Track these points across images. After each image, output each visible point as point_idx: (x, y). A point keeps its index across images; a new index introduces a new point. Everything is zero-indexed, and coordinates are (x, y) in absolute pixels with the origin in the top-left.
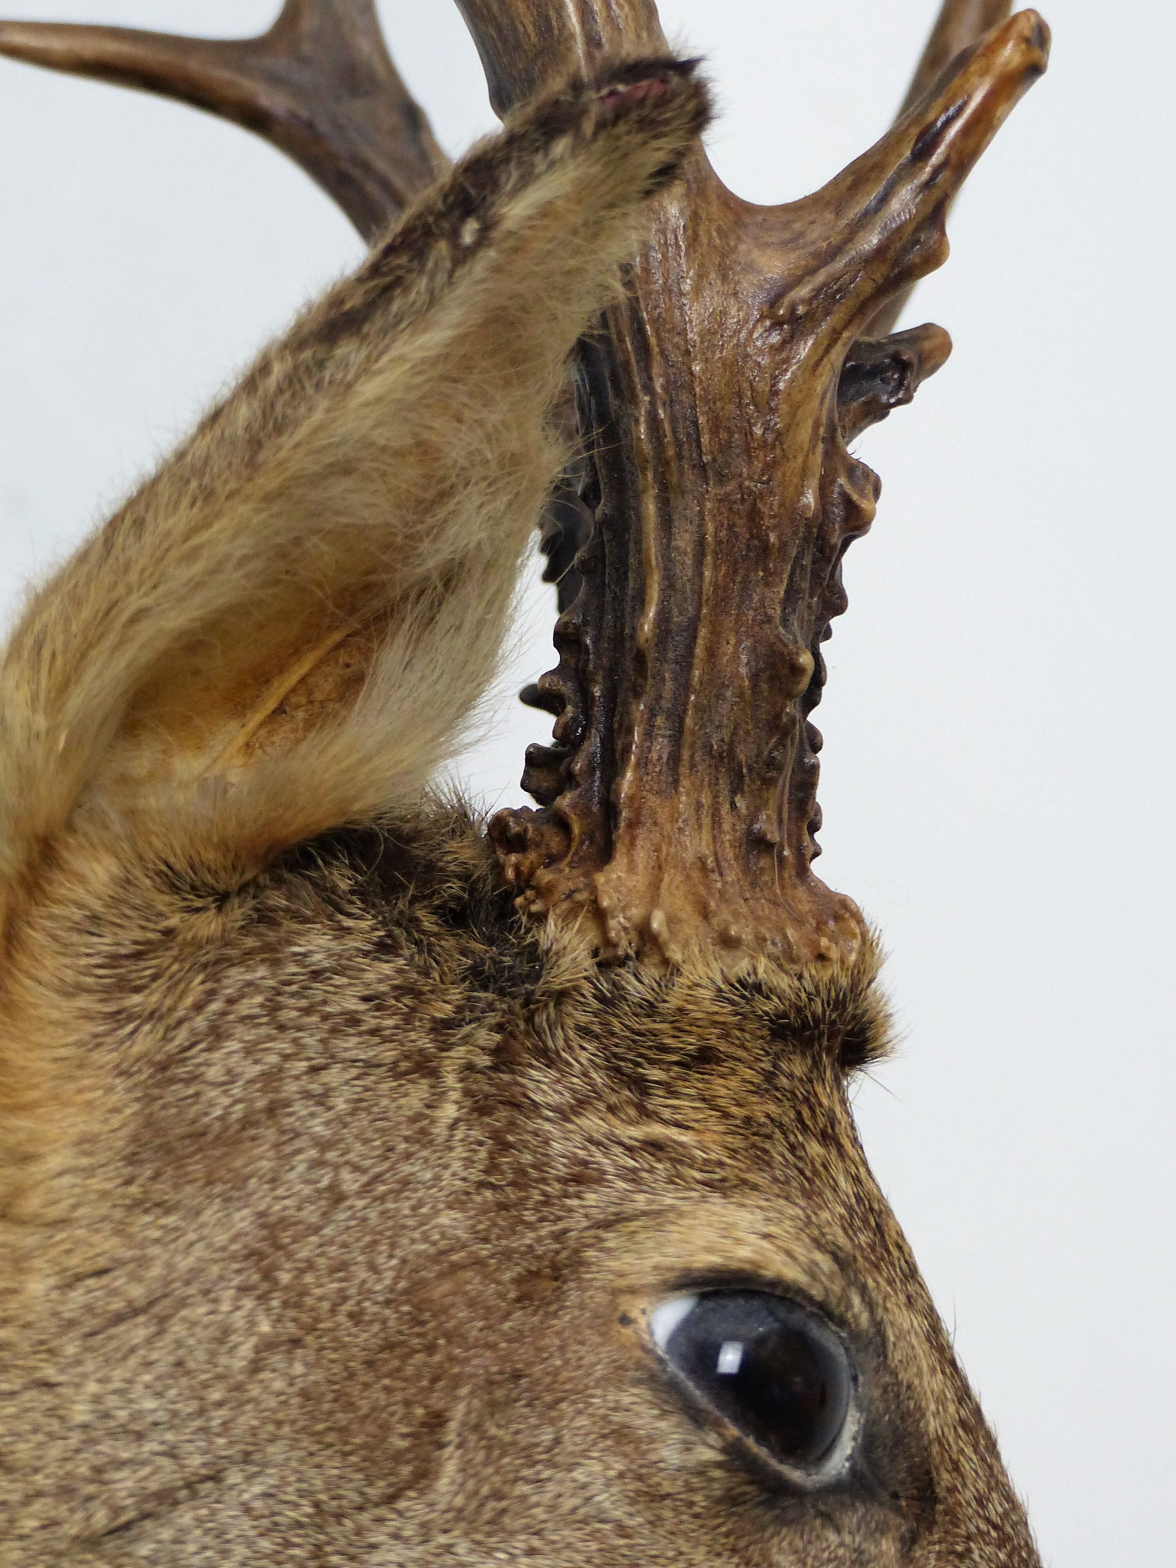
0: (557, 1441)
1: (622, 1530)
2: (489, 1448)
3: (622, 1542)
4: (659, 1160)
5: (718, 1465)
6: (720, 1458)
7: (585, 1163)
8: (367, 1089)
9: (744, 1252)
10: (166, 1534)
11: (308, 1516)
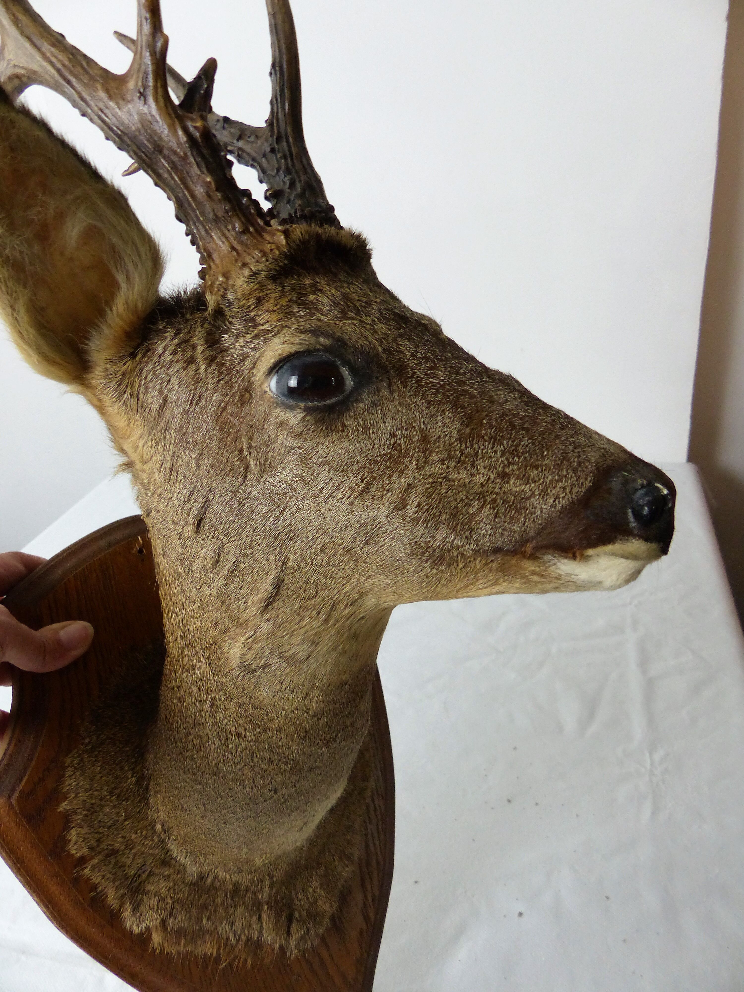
0: (269, 436)
1: (300, 448)
2: (256, 450)
3: (301, 451)
4: (259, 339)
5: (305, 416)
6: (305, 414)
7: (243, 354)
8: (180, 379)
9: (279, 352)
10: (208, 520)
11: (231, 496)
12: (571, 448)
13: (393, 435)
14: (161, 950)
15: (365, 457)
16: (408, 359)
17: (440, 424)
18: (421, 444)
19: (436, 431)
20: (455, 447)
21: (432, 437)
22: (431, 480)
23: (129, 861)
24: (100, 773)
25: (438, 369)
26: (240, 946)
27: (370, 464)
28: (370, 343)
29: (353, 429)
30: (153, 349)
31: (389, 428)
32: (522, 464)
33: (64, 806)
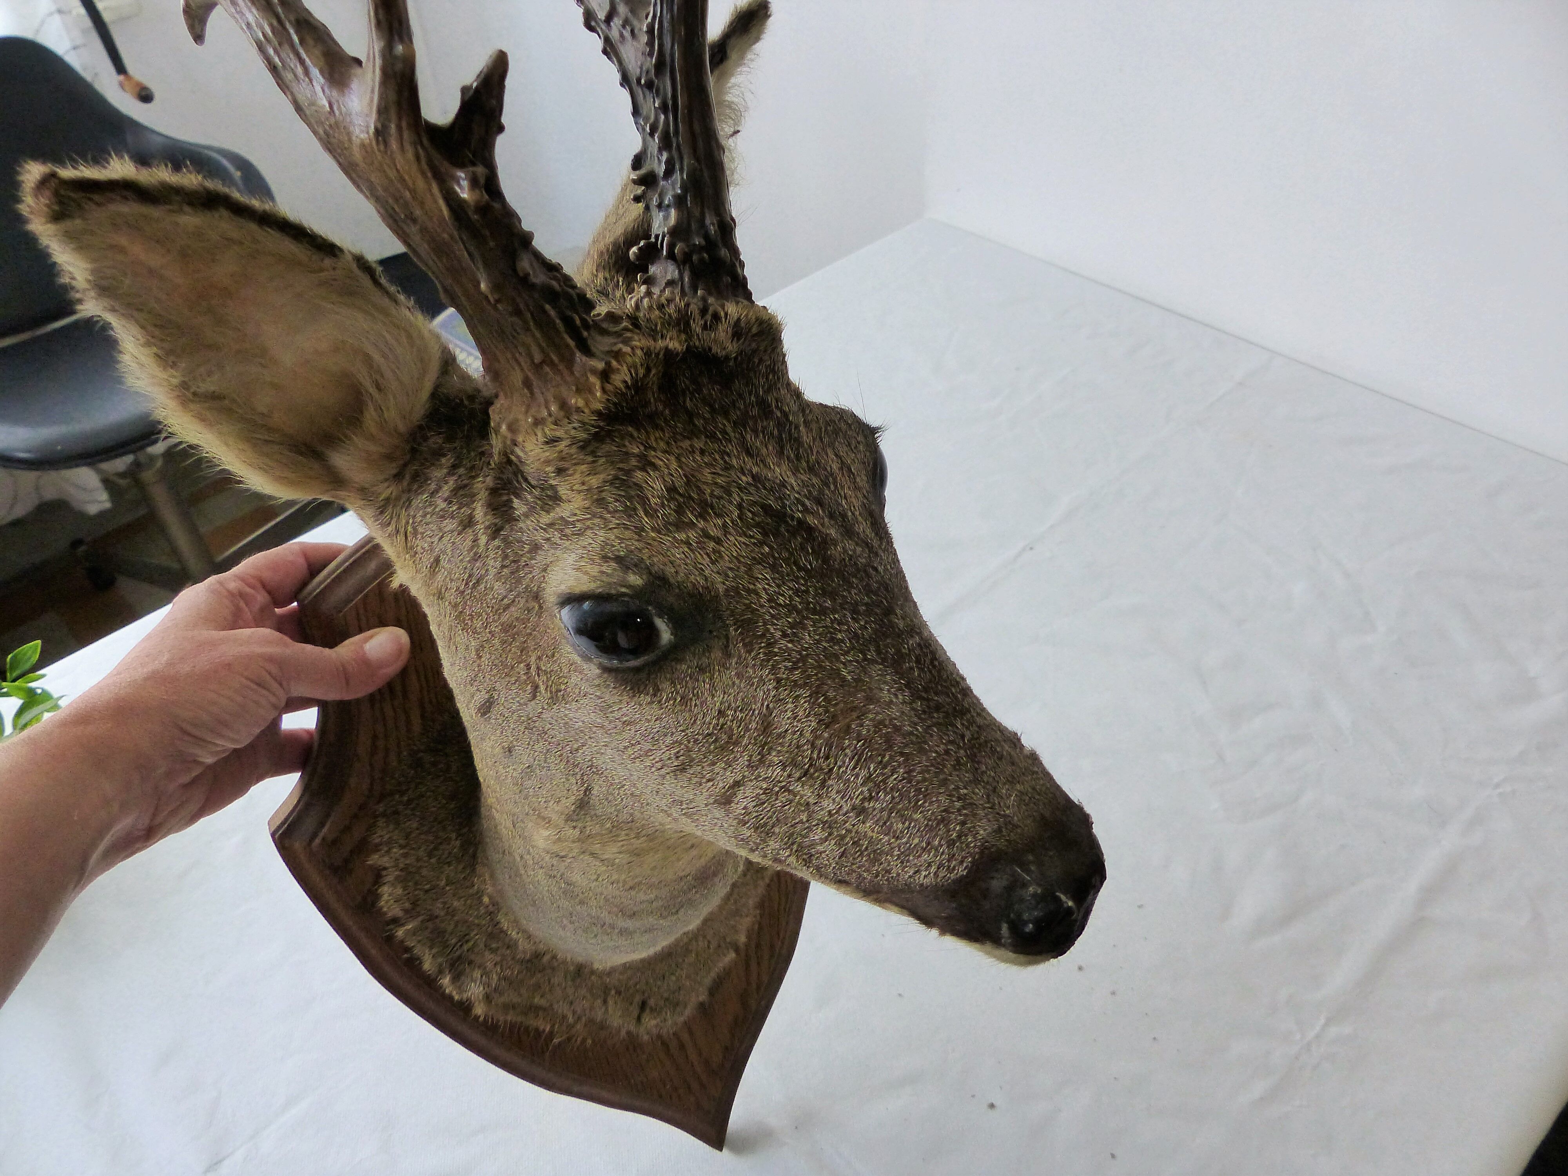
0: (561, 669)
2: (546, 675)
12: (958, 804)
13: (721, 713)
14: (485, 1018)
15: (683, 731)
16: (762, 606)
17: (789, 714)
18: (759, 735)
19: (783, 721)
20: (804, 751)
21: (776, 728)
22: (765, 786)
23: (450, 928)
24: (417, 829)
25: (804, 628)
26: (578, 1026)
27: (689, 742)
28: (706, 579)
29: (668, 695)
30: (424, 474)
31: (718, 704)
32: (887, 805)
33: (375, 859)
